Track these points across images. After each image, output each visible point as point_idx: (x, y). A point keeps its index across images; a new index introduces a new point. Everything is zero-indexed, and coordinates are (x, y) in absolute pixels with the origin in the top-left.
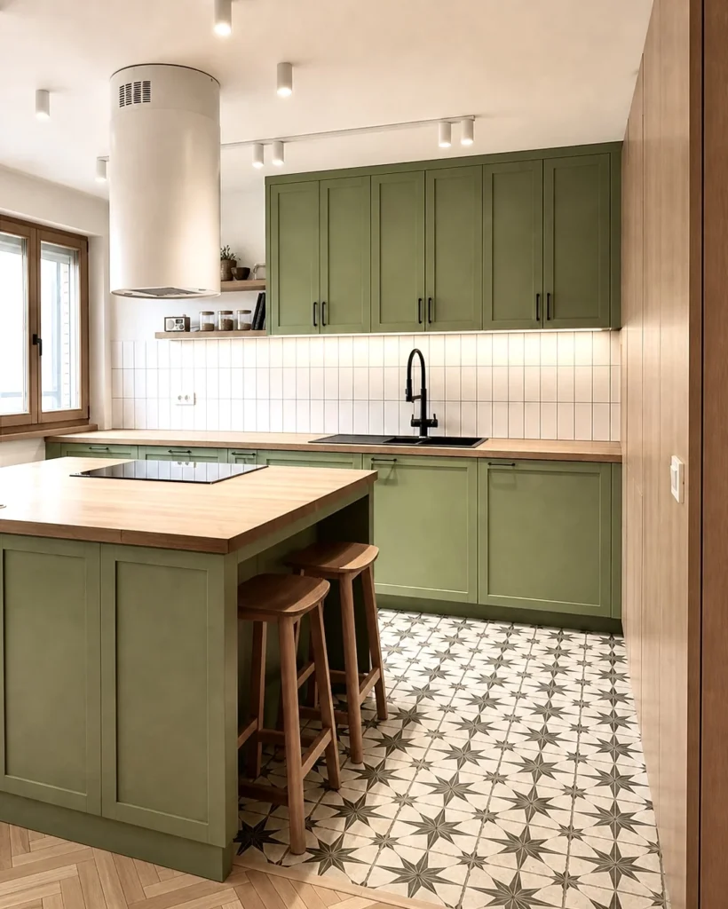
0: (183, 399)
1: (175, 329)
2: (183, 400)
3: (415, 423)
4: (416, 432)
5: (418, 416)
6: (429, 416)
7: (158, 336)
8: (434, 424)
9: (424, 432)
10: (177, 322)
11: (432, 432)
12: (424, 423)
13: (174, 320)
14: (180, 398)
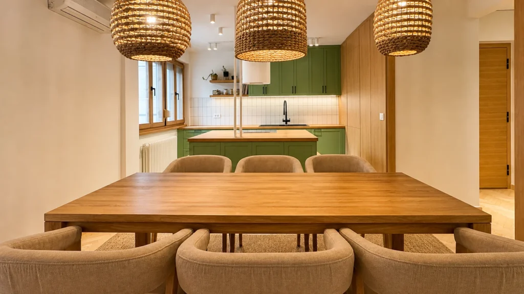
1: (216, 94)
2: (217, 117)
3: (284, 121)
4: (284, 123)
5: (285, 119)
6: (288, 119)
7: (211, 96)
8: (289, 121)
9: (286, 123)
11: (288, 123)
12: (286, 121)
13: (216, 91)
14: (216, 116)
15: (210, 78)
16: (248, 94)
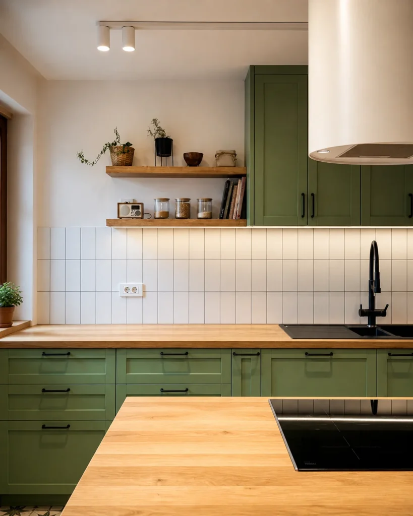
0: (131, 291)
1: (129, 215)
2: (131, 294)
4: (364, 321)
5: (366, 307)
6: (379, 306)
7: (110, 223)
8: (383, 313)
10: (133, 208)
11: (380, 321)
12: (371, 313)
13: (130, 206)
14: (127, 289)
15: (107, 160)
16: (243, 215)
